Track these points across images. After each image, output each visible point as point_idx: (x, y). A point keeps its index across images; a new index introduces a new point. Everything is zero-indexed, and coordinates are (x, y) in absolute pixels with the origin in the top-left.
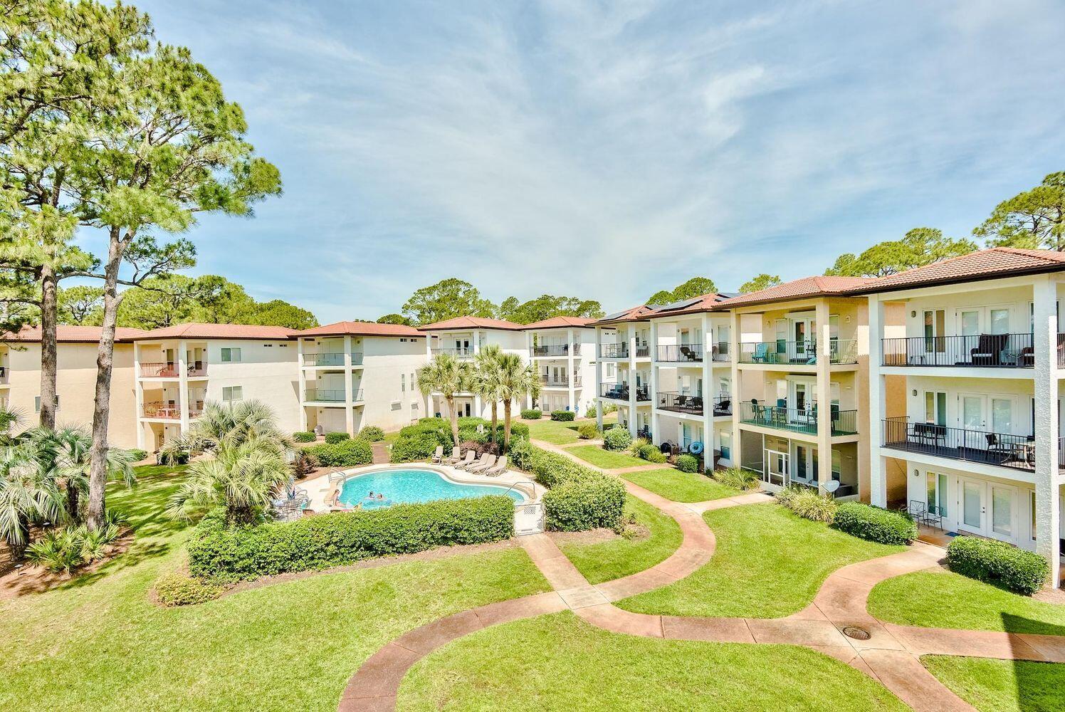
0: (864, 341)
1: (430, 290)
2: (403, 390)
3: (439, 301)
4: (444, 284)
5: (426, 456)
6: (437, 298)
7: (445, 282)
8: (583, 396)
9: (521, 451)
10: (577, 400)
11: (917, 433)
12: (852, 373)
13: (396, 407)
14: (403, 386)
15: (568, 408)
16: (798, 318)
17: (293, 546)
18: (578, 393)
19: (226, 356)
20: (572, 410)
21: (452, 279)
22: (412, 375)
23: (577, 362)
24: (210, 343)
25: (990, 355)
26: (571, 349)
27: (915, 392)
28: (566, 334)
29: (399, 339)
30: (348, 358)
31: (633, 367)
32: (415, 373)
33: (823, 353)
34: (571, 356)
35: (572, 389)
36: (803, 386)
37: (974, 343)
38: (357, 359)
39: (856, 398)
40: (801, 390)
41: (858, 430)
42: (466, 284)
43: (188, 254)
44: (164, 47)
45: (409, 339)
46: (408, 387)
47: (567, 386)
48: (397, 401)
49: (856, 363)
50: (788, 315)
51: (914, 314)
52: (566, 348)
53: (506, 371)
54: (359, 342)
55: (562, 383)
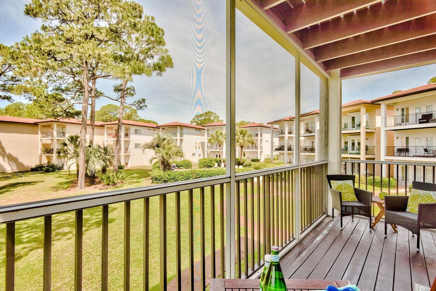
0: (379, 121)
1: (201, 116)
2: (196, 149)
3: (204, 120)
4: (206, 113)
5: (211, 167)
6: (203, 119)
7: (206, 112)
8: (263, 154)
9: (248, 164)
10: (261, 154)
11: (398, 152)
12: (373, 133)
13: (194, 154)
14: (196, 147)
15: (257, 158)
16: (353, 115)
17: (186, 177)
18: (261, 152)
19: (136, 132)
20: (259, 158)
21: (209, 112)
22: (199, 143)
23: (261, 140)
24: (131, 127)
25: (426, 120)
26: (259, 135)
27: (398, 138)
28: (257, 129)
29: (195, 129)
30: (178, 135)
31: (286, 138)
32: (200, 143)
33: (363, 125)
34: (259, 138)
35: (259, 150)
36: (354, 140)
37: (419, 117)
38: (181, 135)
39: (375, 142)
40: (353, 142)
41: (375, 153)
42: (215, 114)
43: (132, 92)
44: (147, 16)
45: (198, 130)
46: (198, 148)
47: (257, 149)
48: (194, 152)
49: (375, 129)
50: (349, 114)
51: (398, 109)
52: (257, 135)
53: (242, 135)
54: (182, 129)
55: (255, 149)
